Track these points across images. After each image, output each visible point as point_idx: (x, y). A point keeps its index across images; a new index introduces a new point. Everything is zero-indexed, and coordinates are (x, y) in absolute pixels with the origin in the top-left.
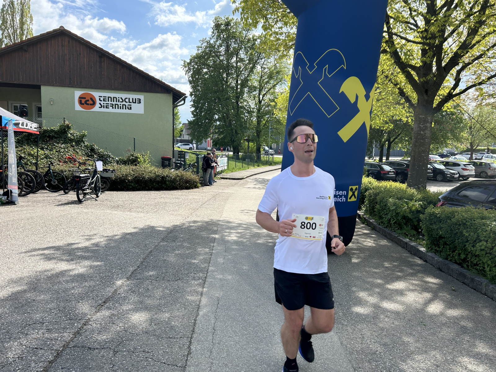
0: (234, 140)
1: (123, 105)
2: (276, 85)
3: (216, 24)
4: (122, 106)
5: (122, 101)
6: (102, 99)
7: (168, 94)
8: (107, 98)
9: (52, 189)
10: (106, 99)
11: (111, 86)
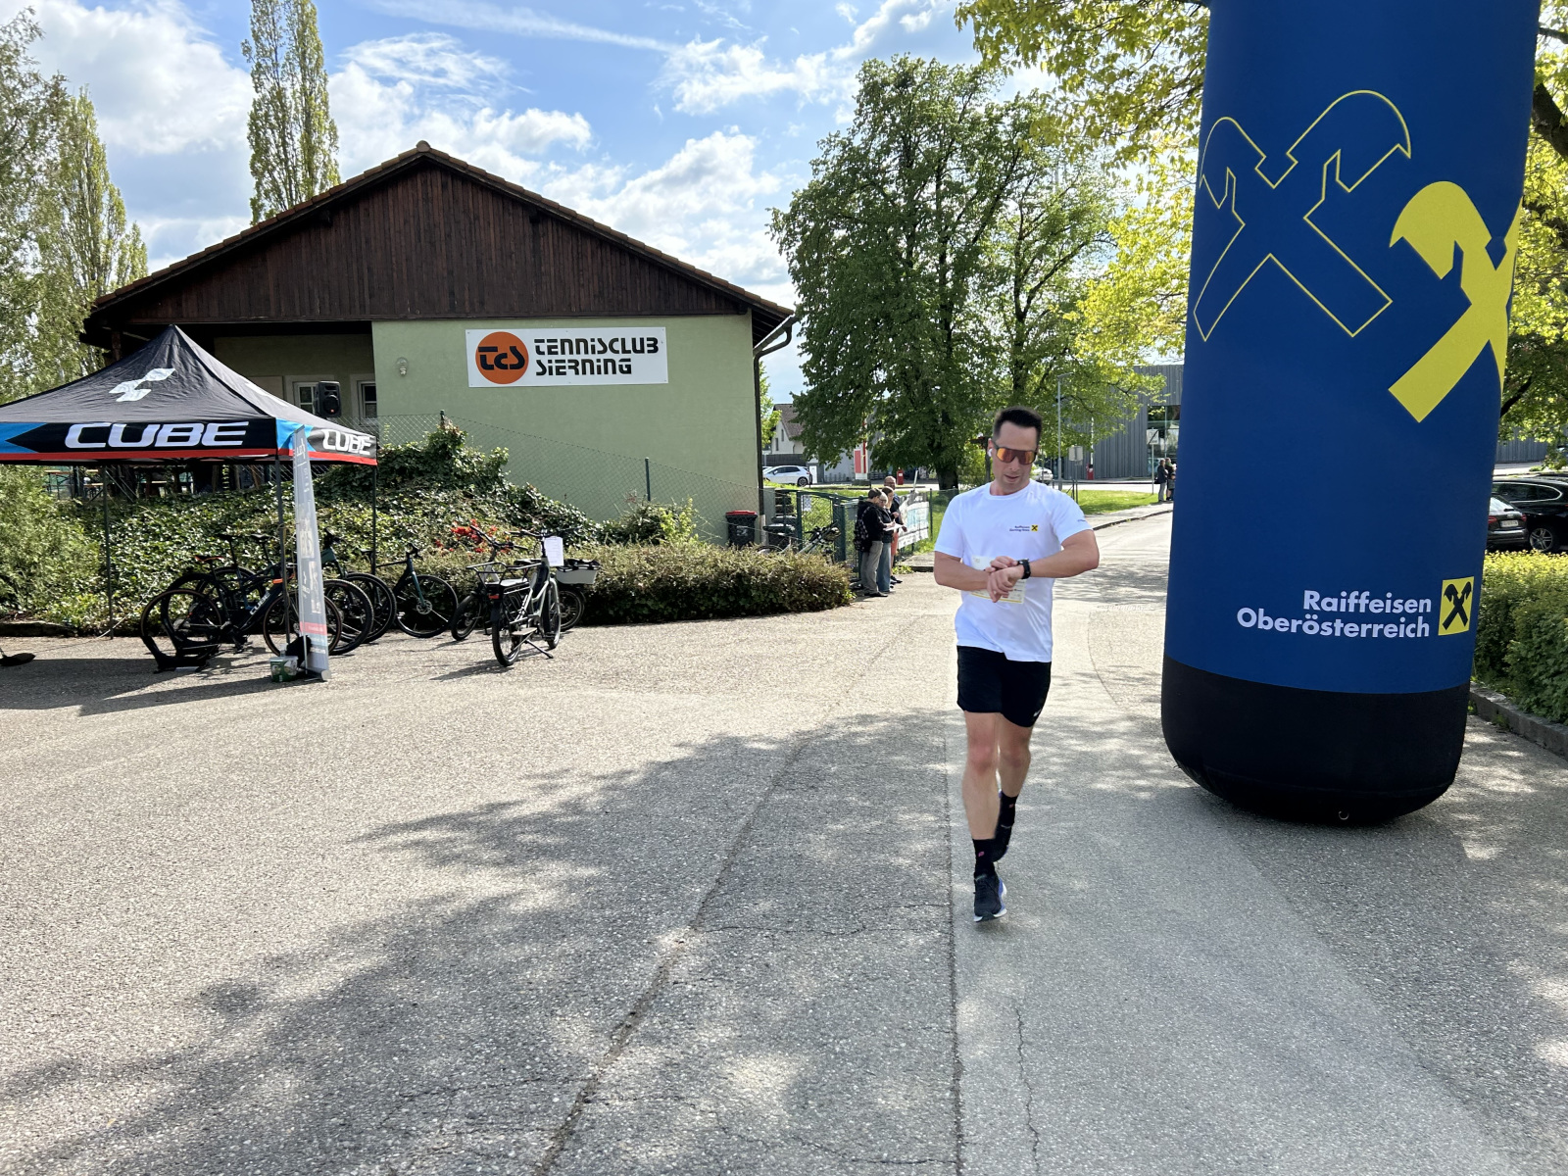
0: (939, 445)
1: (606, 361)
2: (1072, 255)
3: (866, 87)
4: (602, 364)
5: (602, 349)
6: (544, 347)
7: (737, 317)
8: (559, 344)
9: (418, 629)
10: (556, 347)
11: (570, 305)
